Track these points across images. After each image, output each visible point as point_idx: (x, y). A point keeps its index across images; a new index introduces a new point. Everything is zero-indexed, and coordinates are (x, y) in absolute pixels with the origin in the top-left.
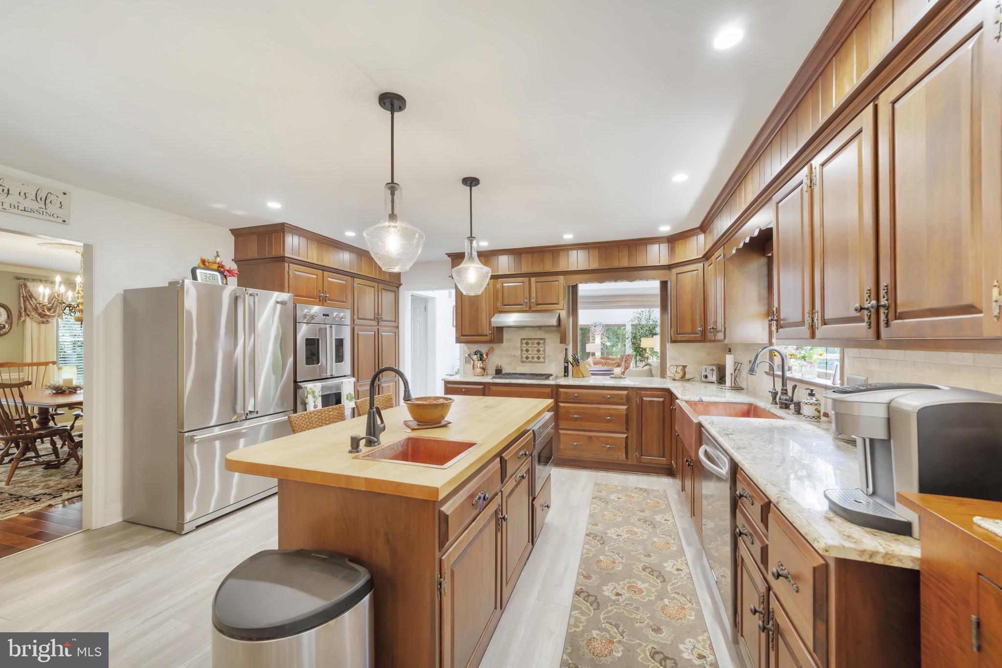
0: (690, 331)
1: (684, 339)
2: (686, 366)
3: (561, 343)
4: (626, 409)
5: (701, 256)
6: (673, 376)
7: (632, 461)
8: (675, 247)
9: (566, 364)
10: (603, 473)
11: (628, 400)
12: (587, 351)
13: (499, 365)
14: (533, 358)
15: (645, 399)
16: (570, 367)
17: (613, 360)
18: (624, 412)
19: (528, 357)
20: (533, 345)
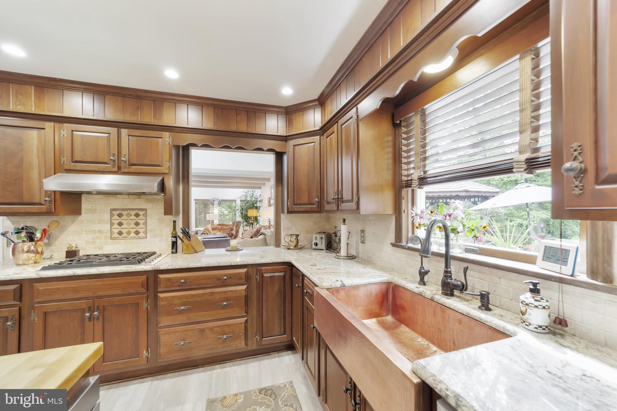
0: (307, 202)
1: (300, 210)
2: (299, 235)
3: (166, 214)
4: (245, 289)
5: (318, 128)
6: (287, 244)
7: (253, 346)
8: (293, 119)
9: (174, 239)
10: (219, 371)
11: (248, 278)
12: (207, 219)
13: (74, 245)
14: (129, 233)
15: (266, 275)
16: (179, 242)
17: (227, 226)
18: (244, 293)
19: (121, 232)
20: (129, 217)
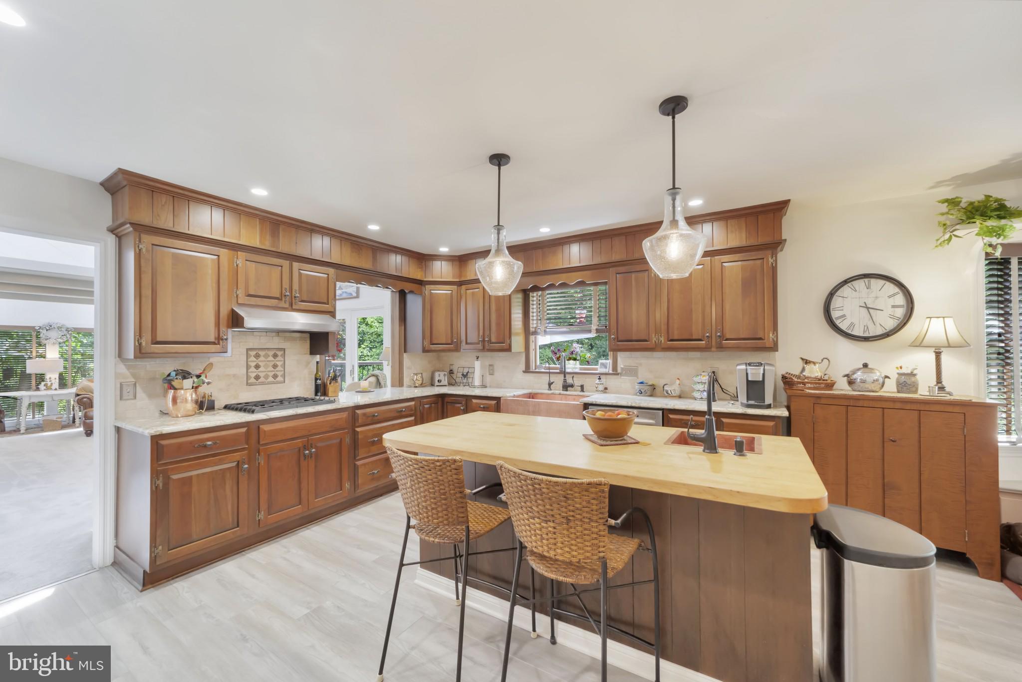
0: (444, 342)
1: (437, 349)
2: (422, 373)
4: (414, 420)
6: (412, 383)
11: (415, 411)
13: (209, 394)
14: (266, 377)
19: (259, 376)
20: (266, 358)
